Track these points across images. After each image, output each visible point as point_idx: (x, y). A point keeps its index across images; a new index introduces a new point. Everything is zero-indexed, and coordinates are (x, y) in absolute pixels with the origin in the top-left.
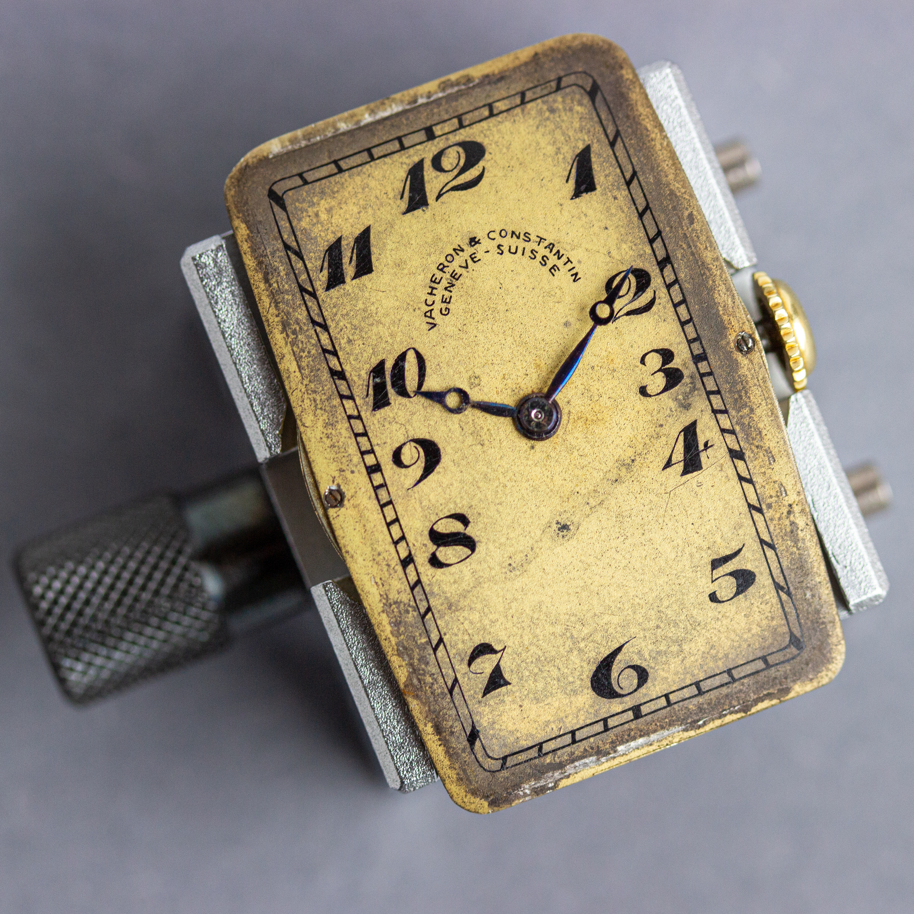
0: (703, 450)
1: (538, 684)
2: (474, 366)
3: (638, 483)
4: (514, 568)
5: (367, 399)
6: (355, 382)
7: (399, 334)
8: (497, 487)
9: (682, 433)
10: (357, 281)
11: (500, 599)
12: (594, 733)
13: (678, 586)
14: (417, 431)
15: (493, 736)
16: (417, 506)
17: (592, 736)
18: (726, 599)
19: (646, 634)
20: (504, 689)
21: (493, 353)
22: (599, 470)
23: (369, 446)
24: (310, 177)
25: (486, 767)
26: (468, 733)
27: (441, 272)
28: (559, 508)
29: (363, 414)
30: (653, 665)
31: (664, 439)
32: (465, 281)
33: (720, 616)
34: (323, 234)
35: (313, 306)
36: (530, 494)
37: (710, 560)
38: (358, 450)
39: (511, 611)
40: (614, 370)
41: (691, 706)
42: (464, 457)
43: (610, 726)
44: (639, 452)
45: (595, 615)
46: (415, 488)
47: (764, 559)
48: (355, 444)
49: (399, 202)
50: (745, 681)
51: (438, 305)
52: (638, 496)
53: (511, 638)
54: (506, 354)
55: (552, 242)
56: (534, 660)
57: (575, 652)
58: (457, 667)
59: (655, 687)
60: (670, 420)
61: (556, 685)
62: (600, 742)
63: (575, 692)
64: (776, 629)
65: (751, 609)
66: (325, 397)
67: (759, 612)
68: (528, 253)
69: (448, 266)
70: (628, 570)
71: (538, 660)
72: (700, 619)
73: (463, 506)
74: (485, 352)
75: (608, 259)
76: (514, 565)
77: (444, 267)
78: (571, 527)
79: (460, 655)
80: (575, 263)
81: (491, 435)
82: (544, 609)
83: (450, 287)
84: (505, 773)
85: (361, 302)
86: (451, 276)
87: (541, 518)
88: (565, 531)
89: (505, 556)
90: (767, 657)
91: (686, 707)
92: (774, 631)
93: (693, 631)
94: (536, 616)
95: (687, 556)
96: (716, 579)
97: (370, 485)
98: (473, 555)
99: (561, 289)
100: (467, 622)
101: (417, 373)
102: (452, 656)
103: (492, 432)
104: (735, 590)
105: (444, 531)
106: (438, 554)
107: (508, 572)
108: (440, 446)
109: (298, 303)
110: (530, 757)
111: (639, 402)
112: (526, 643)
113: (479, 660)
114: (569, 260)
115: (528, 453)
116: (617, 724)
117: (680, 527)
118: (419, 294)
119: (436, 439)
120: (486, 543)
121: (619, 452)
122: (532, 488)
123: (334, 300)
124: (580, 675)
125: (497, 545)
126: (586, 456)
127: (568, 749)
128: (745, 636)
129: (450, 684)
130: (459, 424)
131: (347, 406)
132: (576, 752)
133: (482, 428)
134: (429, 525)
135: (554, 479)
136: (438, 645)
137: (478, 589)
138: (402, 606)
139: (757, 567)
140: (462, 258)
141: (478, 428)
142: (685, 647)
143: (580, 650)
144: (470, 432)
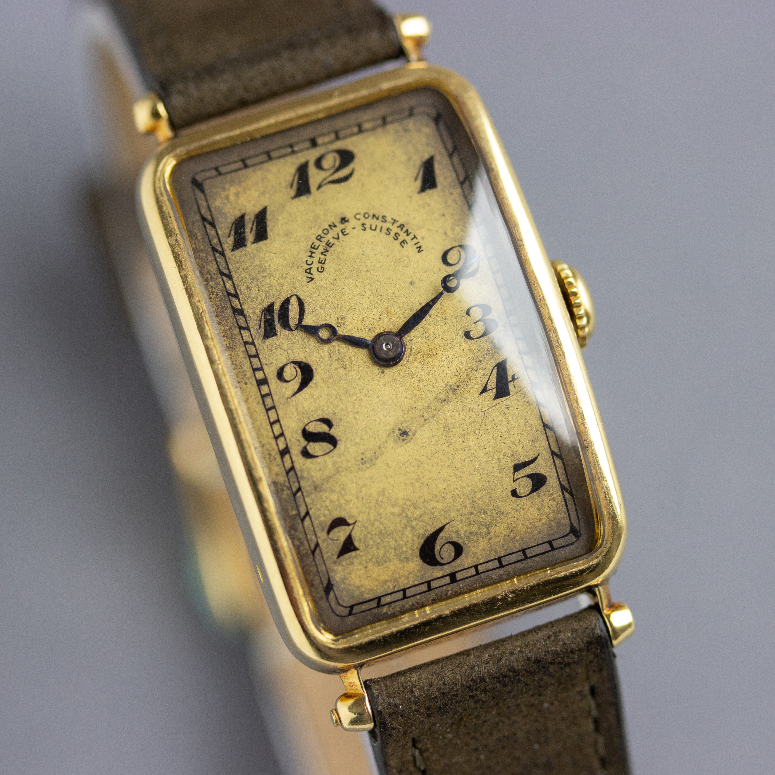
0: (511, 381)
1: (379, 551)
2: (341, 310)
3: (461, 403)
4: (365, 462)
5: (259, 331)
6: (251, 318)
7: (286, 284)
8: (355, 400)
9: (496, 368)
10: (255, 245)
11: (354, 484)
12: (419, 592)
13: (488, 483)
14: (296, 355)
15: (344, 589)
16: (294, 410)
17: (418, 594)
18: (524, 495)
19: (463, 518)
20: (353, 553)
21: (355, 302)
22: (432, 392)
23: (260, 365)
24: (223, 170)
25: (337, 612)
26: (325, 585)
27: (319, 241)
28: (401, 418)
29: (256, 341)
30: (466, 542)
31: (482, 371)
32: (337, 248)
33: (518, 508)
34: (231, 211)
35: (221, 261)
36: (380, 407)
37: (513, 465)
38: (251, 368)
39: (361, 494)
40: (446, 319)
41: (494, 576)
42: (331, 377)
43: (432, 587)
44: (463, 380)
45: (425, 501)
46: (293, 398)
47: (553, 466)
48: (249, 363)
49: (289, 190)
50: (535, 559)
51: (316, 265)
52: (461, 413)
53: (361, 514)
54: (366, 302)
55: (403, 223)
56: (377, 533)
57: (409, 529)
58: (319, 534)
59: (467, 559)
60: (487, 357)
61: (393, 553)
62: (424, 599)
63: (407, 559)
64: (560, 521)
65: (542, 504)
66: (227, 328)
67: (548, 506)
68: (384, 230)
69: (324, 237)
70: (451, 468)
71: (380, 532)
72: (503, 509)
73: (329, 413)
74: (350, 301)
75: (444, 237)
76: (365, 459)
77: (321, 237)
78: (410, 433)
79: (321, 525)
80: (419, 239)
81: (352, 361)
82: (387, 494)
83: (325, 252)
84: (352, 618)
85: (258, 260)
86: (326, 244)
87: (387, 425)
88: (405, 436)
89: (359, 452)
90: (553, 542)
91: (490, 577)
92: (559, 523)
93: (498, 519)
94: (380, 499)
95: (495, 460)
96: (517, 480)
97: (259, 393)
98: (335, 450)
99: (408, 257)
100: (328, 500)
101: (298, 313)
102: (315, 525)
103: (353, 359)
104: (530, 488)
105: (314, 431)
106: (308, 448)
107: (361, 464)
108: (313, 367)
109: (210, 259)
110: (371, 607)
111: (464, 343)
112: (372, 519)
113: (336, 530)
114: (415, 237)
115: (379, 376)
116: (438, 585)
117: (491, 438)
118: (301, 256)
119: (310, 362)
120: (345, 442)
121: (448, 379)
122: (381, 403)
123: (238, 258)
124: (411, 546)
125: (353, 443)
126: (422, 380)
127: (400, 603)
128: (537, 525)
129: (313, 546)
130: (328, 352)
131: (244, 335)
132: (406, 606)
133: (345, 356)
134: (302, 426)
135: (398, 396)
136: (305, 517)
137: (338, 476)
138: (279, 485)
139: (548, 472)
140: (335, 232)
141: (343, 356)
142: (491, 530)
143: (412, 527)
144: (336, 358)
